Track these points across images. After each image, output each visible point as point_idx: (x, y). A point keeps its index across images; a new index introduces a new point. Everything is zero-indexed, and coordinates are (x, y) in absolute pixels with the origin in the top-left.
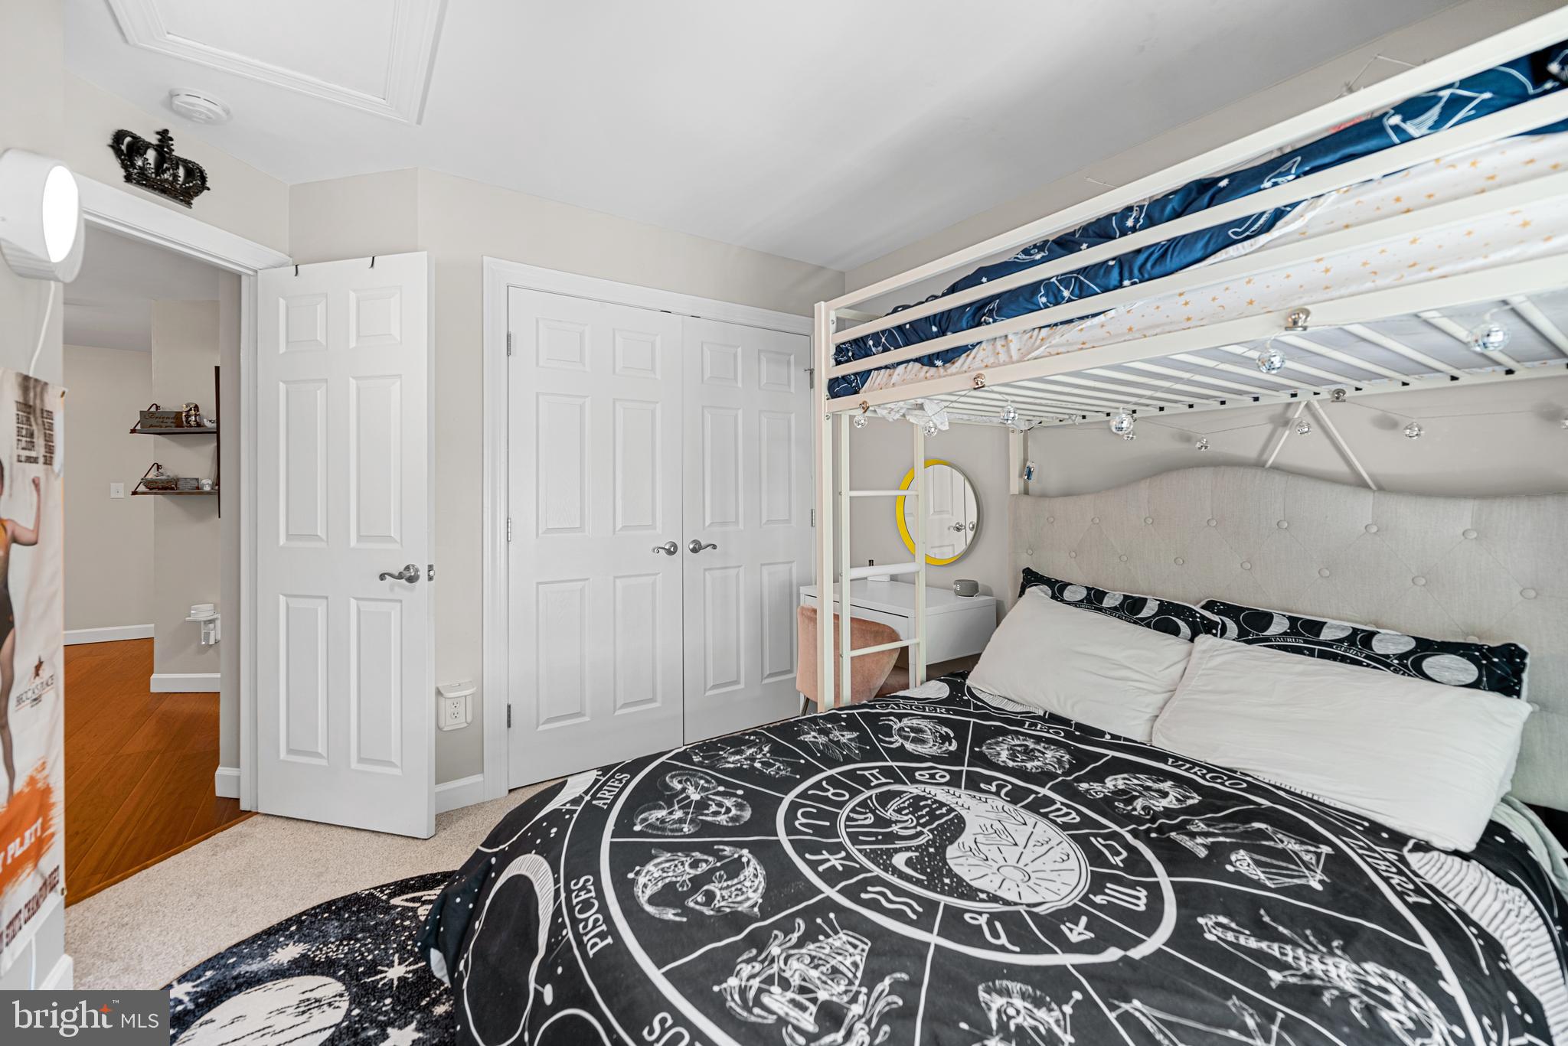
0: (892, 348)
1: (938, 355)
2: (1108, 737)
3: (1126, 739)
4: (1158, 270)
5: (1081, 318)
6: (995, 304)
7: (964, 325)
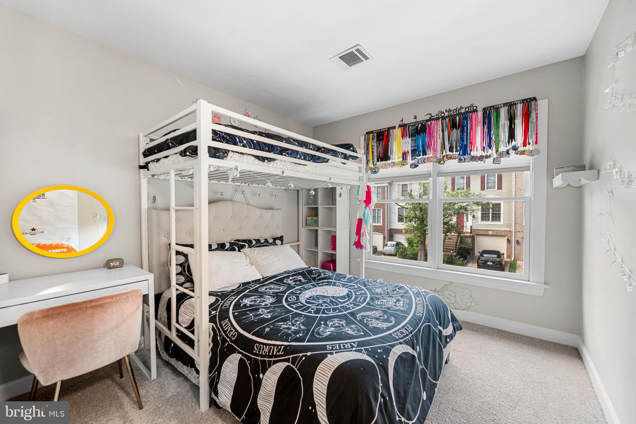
0: (248, 147)
1: (267, 158)
2: (262, 279)
3: (266, 277)
4: (317, 161)
5: (303, 165)
6: (290, 152)
7: (277, 152)
